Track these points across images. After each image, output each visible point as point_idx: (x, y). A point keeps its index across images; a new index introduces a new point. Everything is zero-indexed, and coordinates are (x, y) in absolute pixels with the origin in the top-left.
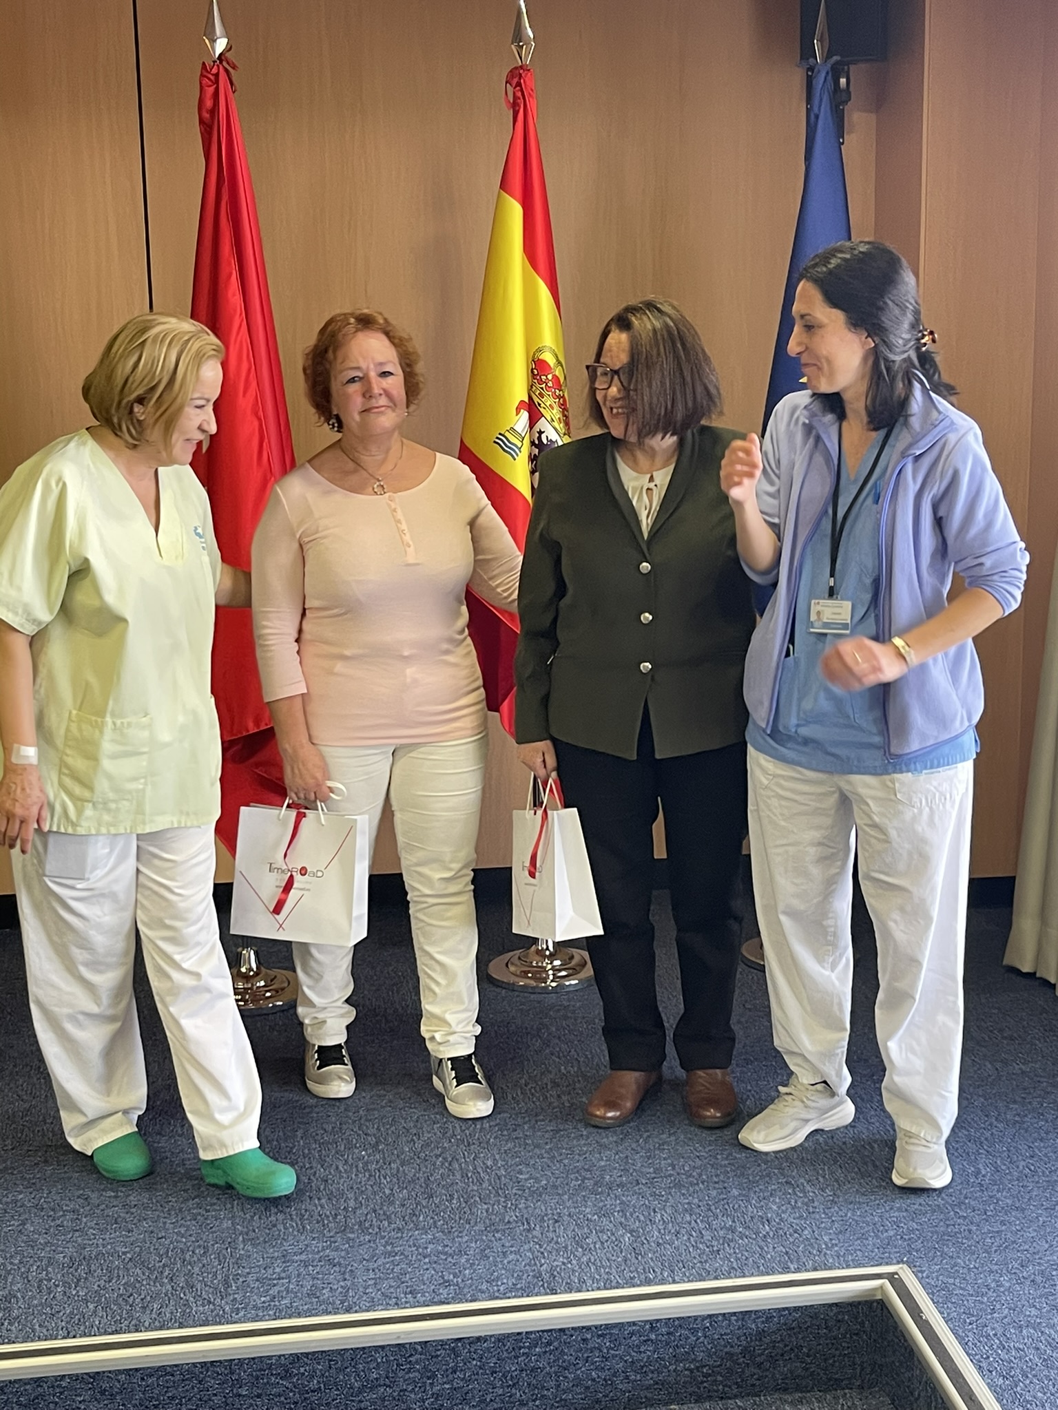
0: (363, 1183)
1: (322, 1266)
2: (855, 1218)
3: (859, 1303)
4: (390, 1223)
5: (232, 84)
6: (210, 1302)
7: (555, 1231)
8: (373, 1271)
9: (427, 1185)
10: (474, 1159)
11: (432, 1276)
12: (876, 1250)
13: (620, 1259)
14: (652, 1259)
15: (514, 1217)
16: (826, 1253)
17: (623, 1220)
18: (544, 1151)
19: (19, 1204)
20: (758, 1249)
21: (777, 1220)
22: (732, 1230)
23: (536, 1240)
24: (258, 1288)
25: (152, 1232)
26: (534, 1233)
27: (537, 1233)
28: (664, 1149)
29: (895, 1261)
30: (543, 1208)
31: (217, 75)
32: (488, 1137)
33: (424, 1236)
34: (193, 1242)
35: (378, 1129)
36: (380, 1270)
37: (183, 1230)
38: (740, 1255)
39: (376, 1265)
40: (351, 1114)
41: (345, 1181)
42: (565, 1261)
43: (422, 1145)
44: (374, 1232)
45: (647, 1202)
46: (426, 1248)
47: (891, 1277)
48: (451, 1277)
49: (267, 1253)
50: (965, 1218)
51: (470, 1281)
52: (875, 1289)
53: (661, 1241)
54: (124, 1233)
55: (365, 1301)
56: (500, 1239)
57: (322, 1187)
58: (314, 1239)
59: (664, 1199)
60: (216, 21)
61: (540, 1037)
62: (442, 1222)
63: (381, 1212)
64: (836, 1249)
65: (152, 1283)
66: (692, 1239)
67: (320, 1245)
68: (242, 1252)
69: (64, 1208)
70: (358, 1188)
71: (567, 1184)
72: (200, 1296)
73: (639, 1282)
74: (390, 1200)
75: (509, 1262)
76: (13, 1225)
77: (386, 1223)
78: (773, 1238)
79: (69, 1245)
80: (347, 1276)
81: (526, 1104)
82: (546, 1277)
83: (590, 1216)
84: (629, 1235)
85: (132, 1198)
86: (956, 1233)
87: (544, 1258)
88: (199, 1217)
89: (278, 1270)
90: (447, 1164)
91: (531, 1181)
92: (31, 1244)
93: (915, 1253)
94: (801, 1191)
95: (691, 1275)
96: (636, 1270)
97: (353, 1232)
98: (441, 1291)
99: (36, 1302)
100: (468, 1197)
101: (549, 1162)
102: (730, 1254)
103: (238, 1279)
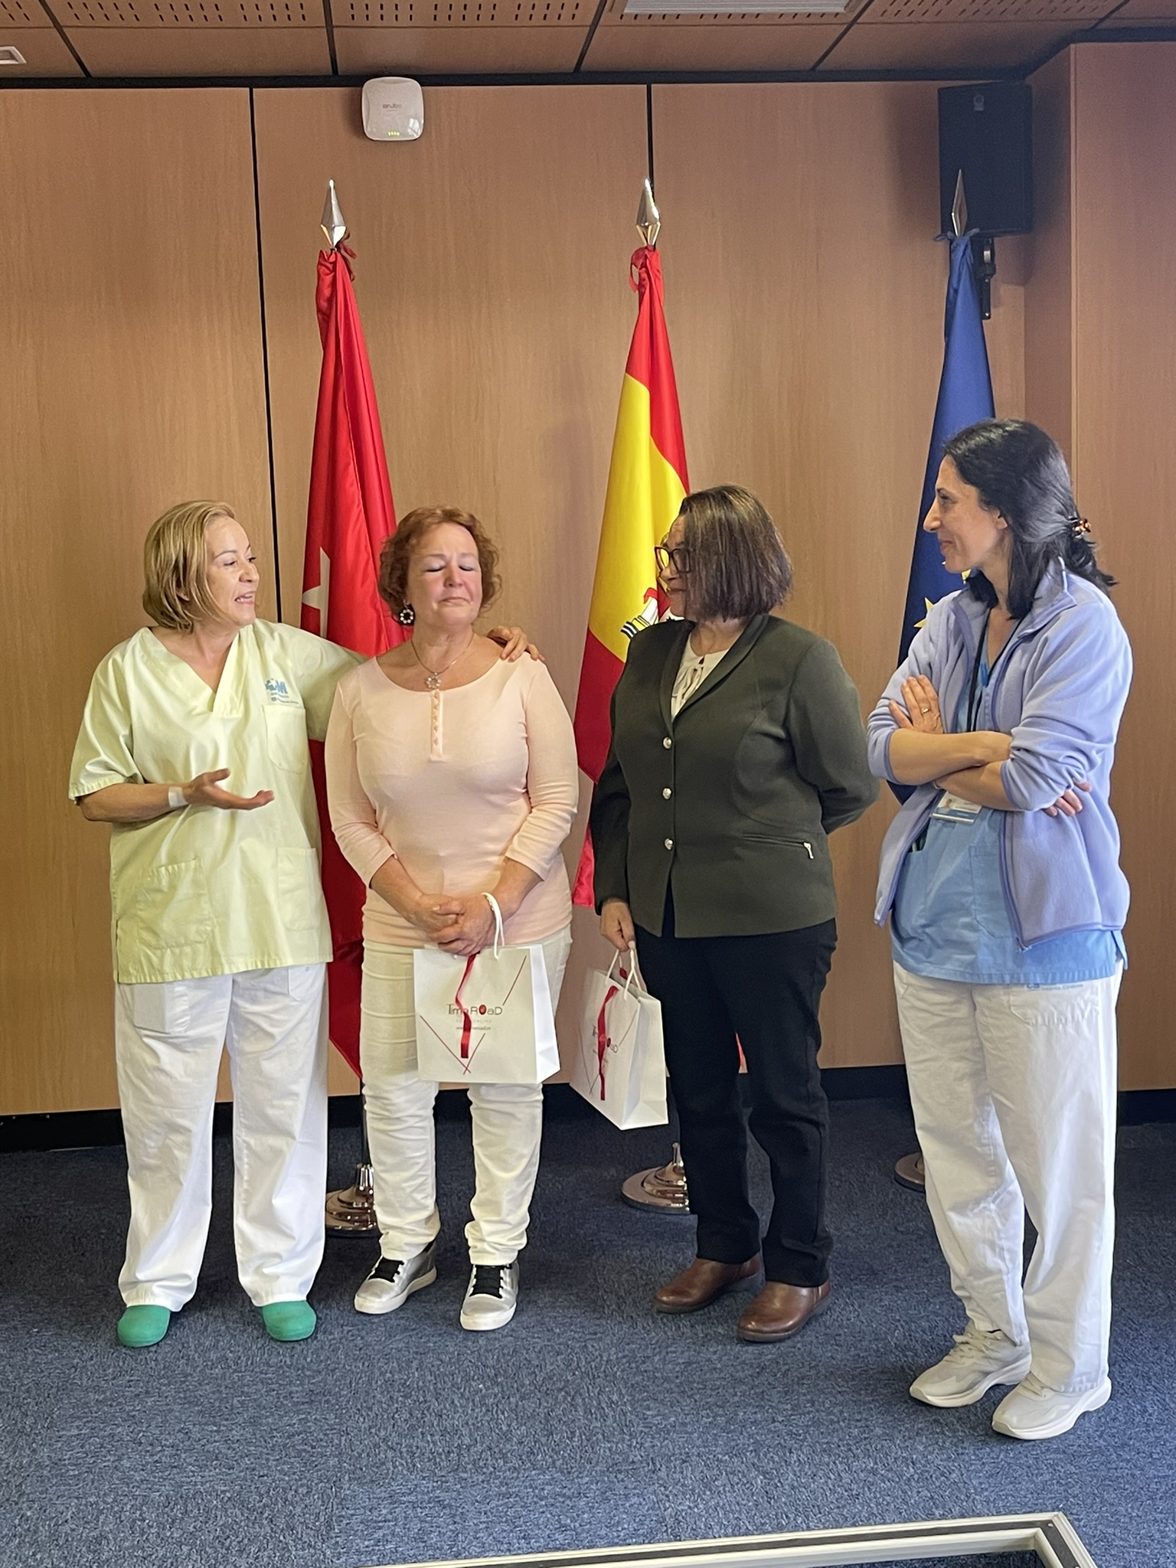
0: (479, 1419)
1: (431, 1508)
2: (1009, 1460)
3: (1010, 1554)
4: (506, 1462)
5: (350, 272)
6: (310, 1546)
7: (682, 1473)
8: (485, 1514)
9: (548, 1421)
10: (599, 1394)
11: (548, 1520)
12: (1030, 1496)
13: (750, 1504)
14: (785, 1504)
15: (639, 1457)
16: (974, 1499)
17: (756, 1460)
18: (673, 1386)
19: (116, 1438)
20: (900, 1492)
21: (923, 1462)
22: (874, 1472)
23: (661, 1482)
24: (362, 1531)
25: (254, 1470)
26: (659, 1474)
27: (663, 1474)
28: (803, 1384)
29: (1050, 1508)
30: (671, 1447)
31: (334, 263)
32: (615, 1369)
33: (542, 1477)
34: (296, 1480)
35: (498, 1360)
36: (492, 1513)
37: (286, 1467)
38: (881, 1500)
39: (488, 1507)
40: (470, 1343)
41: (460, 1416)
42: (691, 1505)
43: (545, 1378)
44: (489, 1472)
45: (782, 1441)
46: (543, 1489)
47: (1045, 1526)
48: (569, 1521)
49: (374, 1493)
50: (1128, 1461)
51: (588, 1526)
52: (1027, 1539)
53: (796, 1484)
54: (224, 1470)
55: (475, 1546)
56: (623, 1481)
57: (435, 1423)
58: (424, 1479)
59: (801, 1438)
60: (334, 209)
61: (675, 1262)
62: (561, 1462)
63: (496, 1450)
64: (985, 1494)
65: (251, 1525)
66: (829, 1481)
67: (430, 1485)
68: (348, 1492)
69: (163, 1442)
70: (473, 1424)
71: (697, 1422)
72: (300, 1539)
73: (770, 1529)
74: (506, 1437)
75: (631, 1506)
76: (109, 1460)
77: (502, 1464)
78: (918, 1482)
79: (166, 1483)
80: (457, 1519)
81: (657, 1335)
82: (670, 1522)
83: (720, 1456)
84: (761, 1477)
85: (234, 1432)
86: (1117, 1477)
87: (669, 1501)
88: (304, 1454)
89: (384, 1512)
90: (569, 1399)
91: (659, 1418)
92: (126, 1481)
93: (1071, 1499)
94: (950, 1430)
95: (827, 1521)
96: (768, 1515)
97: (466, 1472)
98: (557, 1536)
99: (127, 1544)
100: (590, 1435)
101: (678, 1398)
102: (870, 1499)
103: (341, 1521)
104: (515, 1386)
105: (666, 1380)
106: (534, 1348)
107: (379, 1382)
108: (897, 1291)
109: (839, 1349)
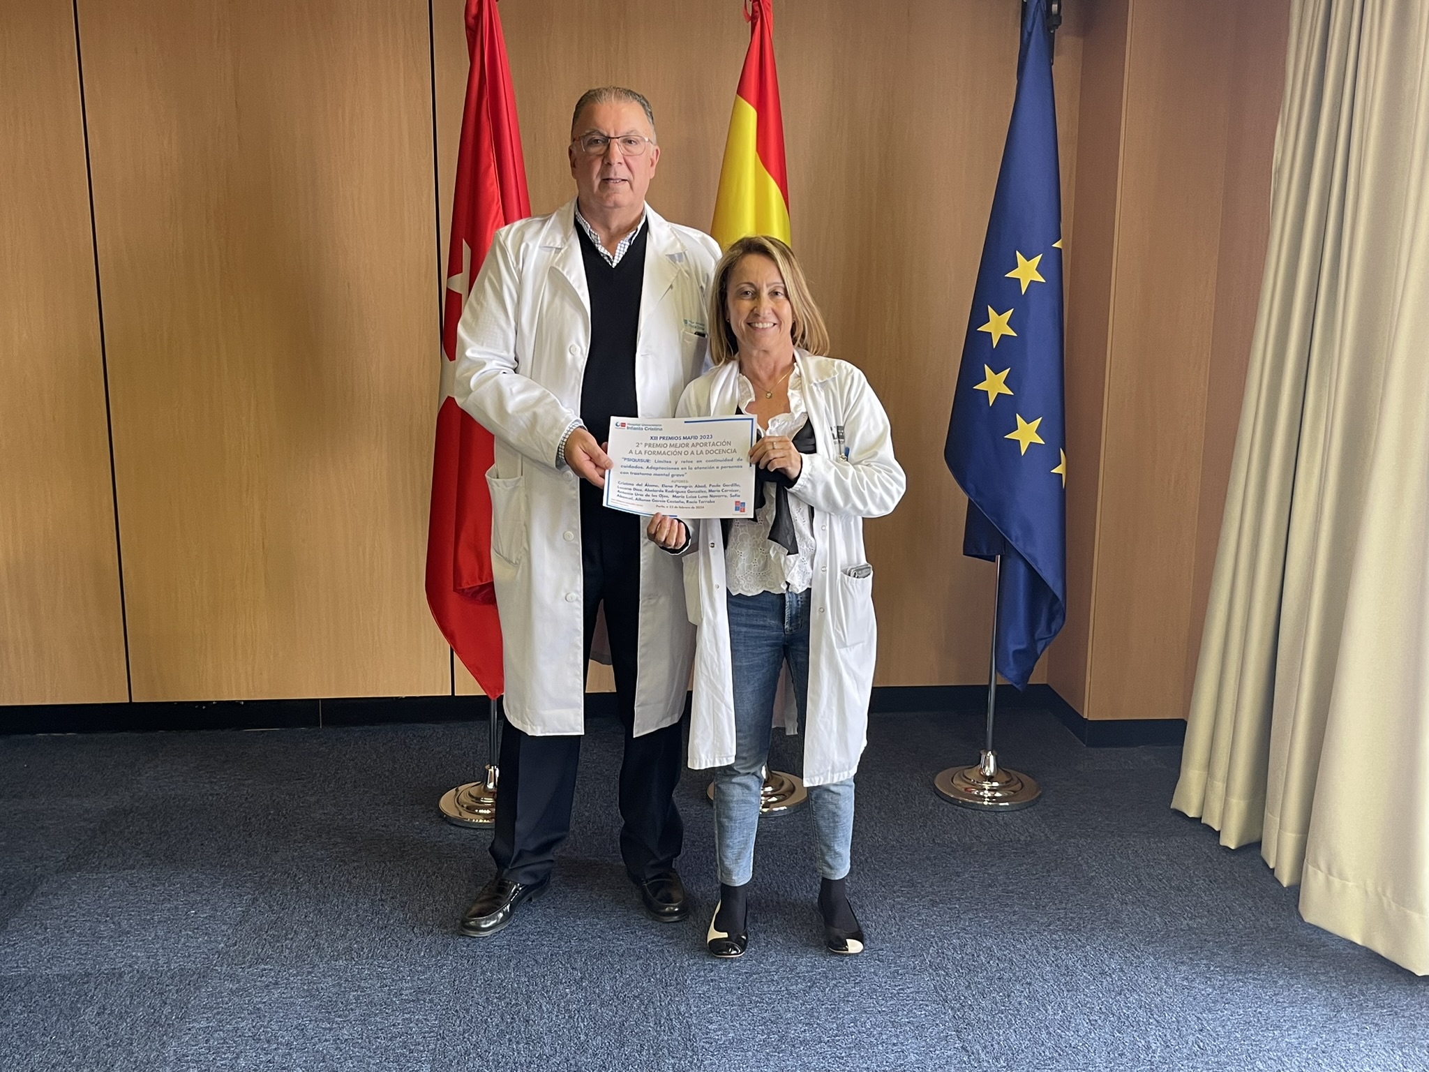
0: (562, 1026)
18: (735, 997)
35: (585, 963)
41: (545, 1023)
43: (623, 984)
57: (523, 1029)
70: (556, 1032)
91: (719, 1033)
101: (739, 1011)
104: (597, 992)
107: (479, 982)
108: (933, 906)
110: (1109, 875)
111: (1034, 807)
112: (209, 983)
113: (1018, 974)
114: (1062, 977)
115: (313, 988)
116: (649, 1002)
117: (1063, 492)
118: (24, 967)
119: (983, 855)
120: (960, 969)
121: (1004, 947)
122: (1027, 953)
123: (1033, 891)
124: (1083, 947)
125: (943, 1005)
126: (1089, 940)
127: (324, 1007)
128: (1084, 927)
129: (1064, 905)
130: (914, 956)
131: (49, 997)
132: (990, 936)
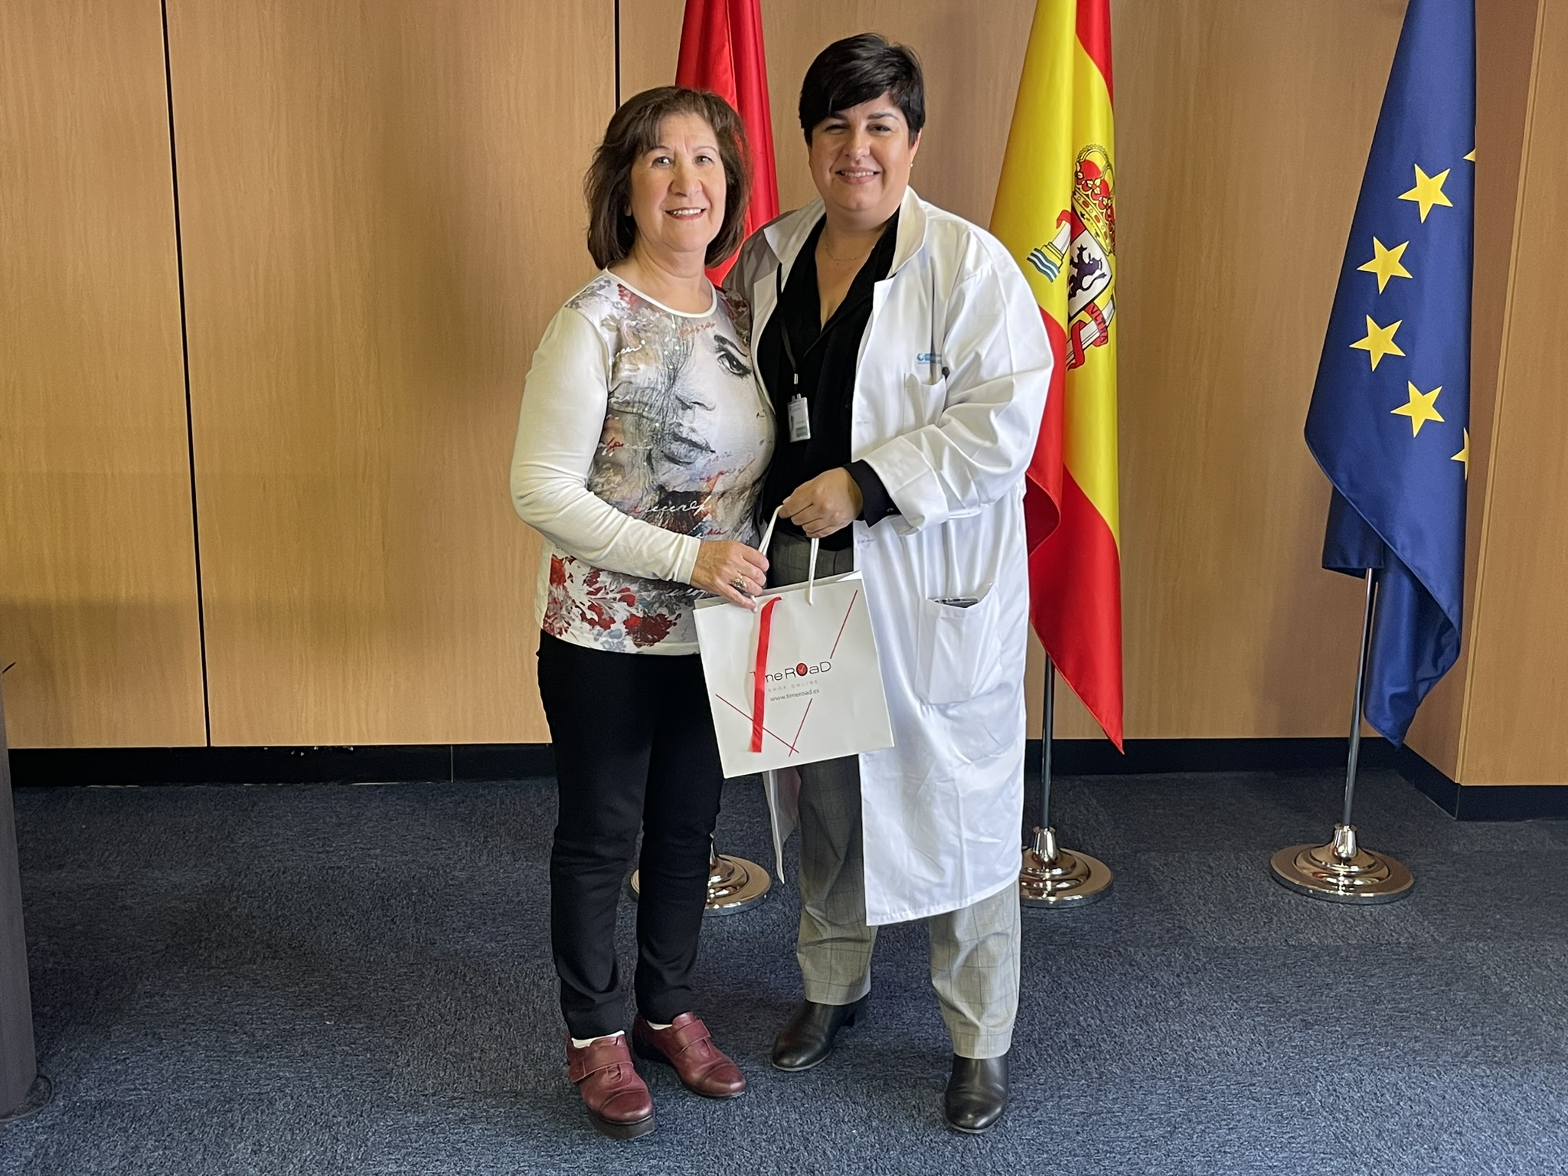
104: (893, 1134)
105: (1066, 1136)
106: (906, 1080)
107: (737, 1118)
108: (1307, 1029)
109: (1257, 1104)
110: (1527, 992)
111: (1407, 899)
112: (387, 1114)
113: (1441, 1120)
114: (1499, 1126)
115: (523, 1125)
116: (964, 1148)
117: (1464, 486)
118: (145, 1089)
119: (1357, 962)
120: (1361, 1111)
121: (1414, 1083)
122: (1445, 1092)
123: (1433, 1010)
124: (1519, 1086)
125: (1352, 1160)
126: (1525, 1077)
127: (542, 1149)
128: (1513, 1059)
129: (1479, 1029)
130: (1298, 1094)
131: (186, 1129)
132: (1392, 1069)
